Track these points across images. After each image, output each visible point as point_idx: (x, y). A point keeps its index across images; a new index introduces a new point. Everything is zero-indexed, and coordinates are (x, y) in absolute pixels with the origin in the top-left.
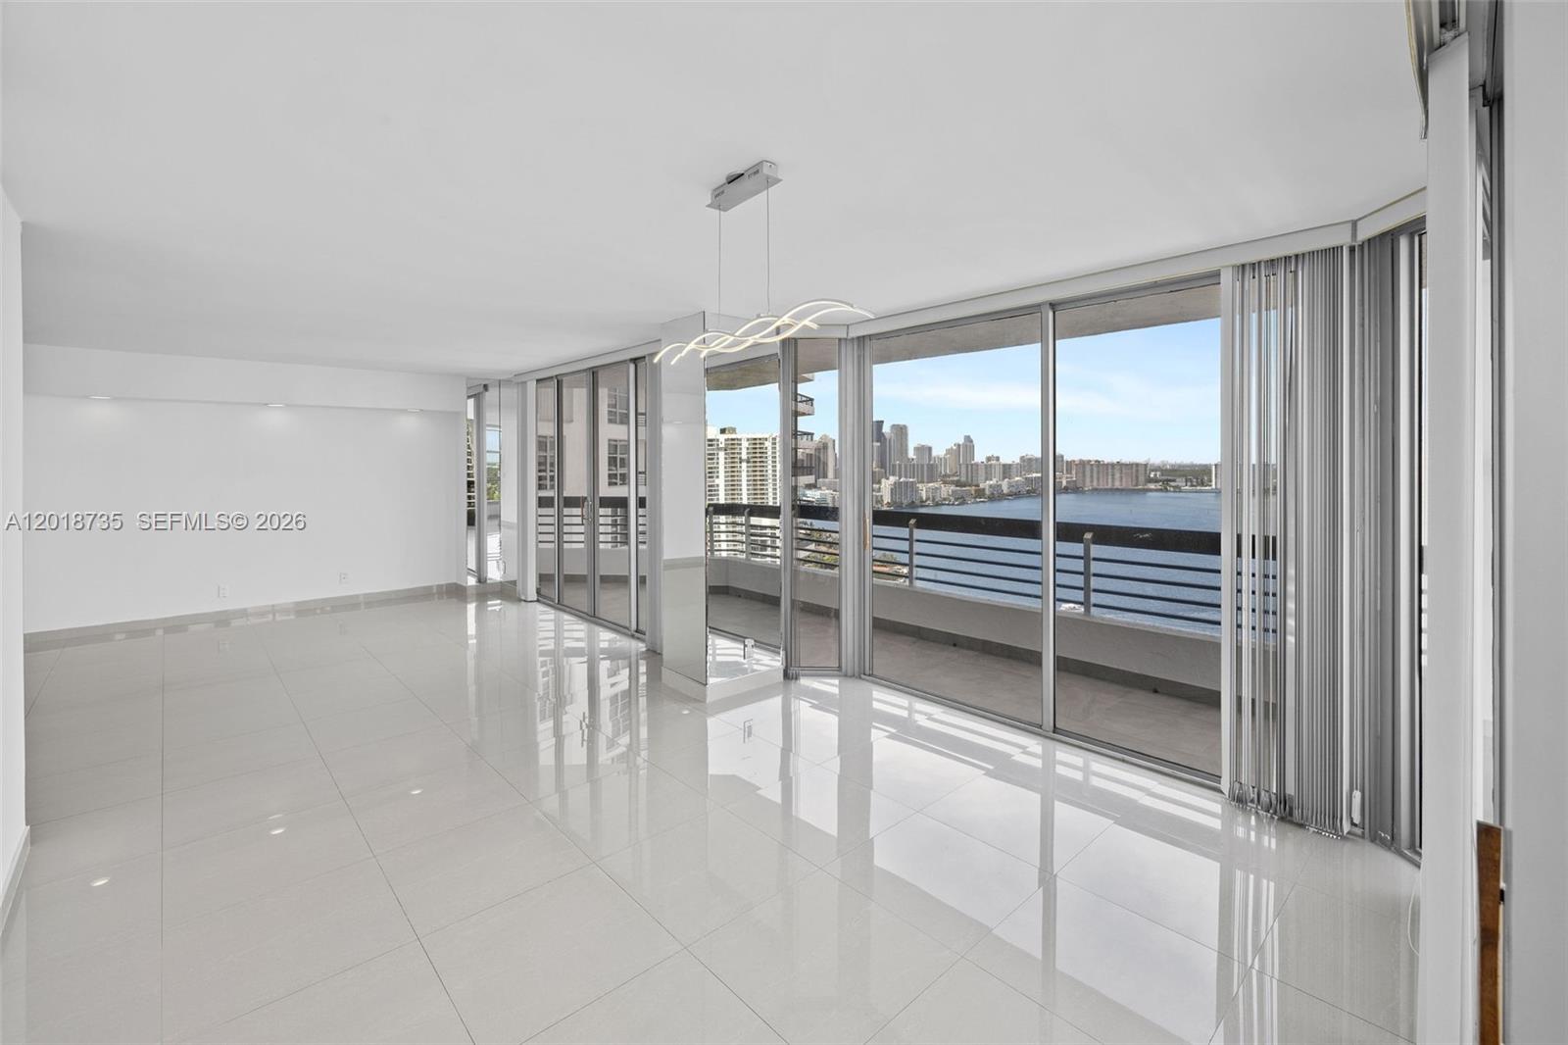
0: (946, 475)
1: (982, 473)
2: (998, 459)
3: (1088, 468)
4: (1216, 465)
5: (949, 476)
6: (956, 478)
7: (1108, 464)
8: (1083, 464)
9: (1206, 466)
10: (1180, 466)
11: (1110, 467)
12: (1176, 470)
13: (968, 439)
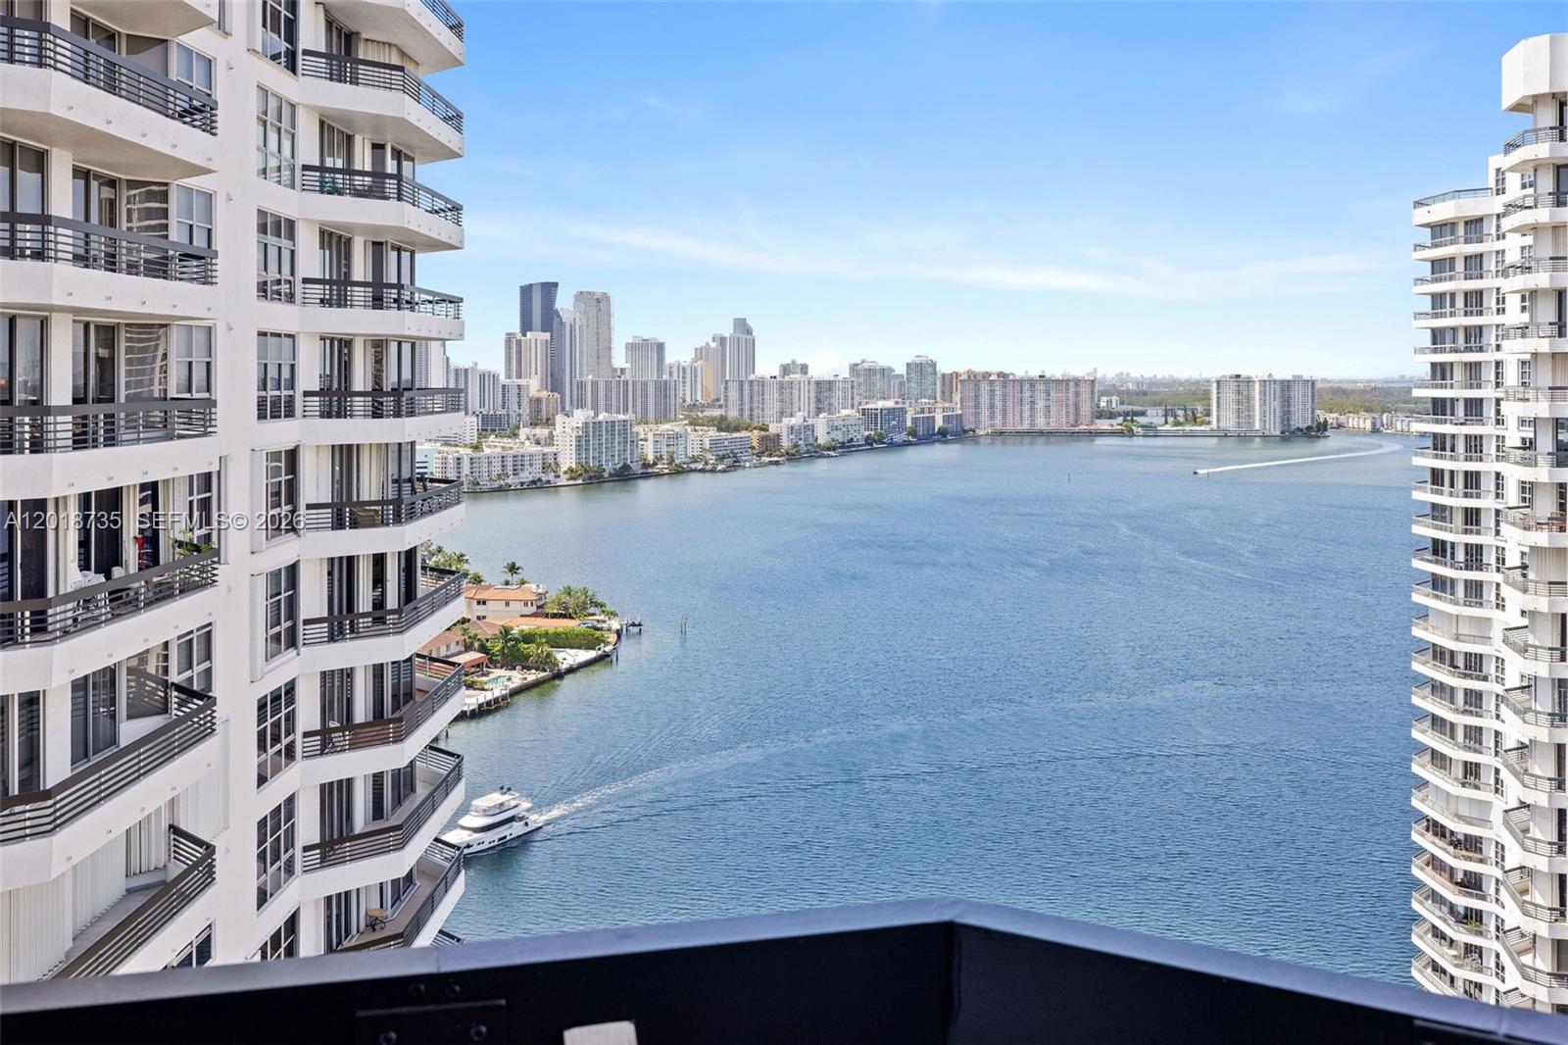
0: (694, 406)
1: (772, 397)
2: (804, 369)
3: (985, 387)
4: (1218, 382)
5: (703, 408)
6: (716, 413)
7: (1021, 382)
8: (975, 379)
9: (1197, 383)
10: (1153, 383)
11: (1026, 387)
12: (1145, 393)
13: (742, 326)
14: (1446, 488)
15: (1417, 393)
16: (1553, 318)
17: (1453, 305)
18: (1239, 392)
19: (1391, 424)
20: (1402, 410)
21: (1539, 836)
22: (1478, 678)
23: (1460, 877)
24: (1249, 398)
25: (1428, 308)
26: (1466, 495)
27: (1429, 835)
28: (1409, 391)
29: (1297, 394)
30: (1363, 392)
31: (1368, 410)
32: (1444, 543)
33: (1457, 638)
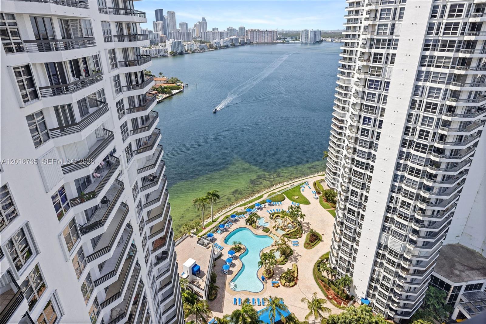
0: (195, 38)
1: (211, 36)
2: (217, 29)
3: (255, 33)
4: (302, 31)
5: (196, 38)
6: (200, 39)
7: (262, 31)
8: (253, 31)
9: (298, 32)
10: (289, 32)
11: (263, 33)
12: (287, 34)
13: (204, 19)
14: (346, 54)
15: (343, 33)
16: (374, 16)
17: (352, 13)
18: (306, 33)
19: (335, 40)
20: (338, 37)
21: (355, 119)
22: (347, 91)
23: (339, 127)
24: (308, 35)
25: (347, 14)
26: (350, 55)
27: (335, 120)
28: (341, 33)
29: (318, 34)
30: (330, 33)
31: (331, 37)
32: (344, 65)
33: (344, 83)
